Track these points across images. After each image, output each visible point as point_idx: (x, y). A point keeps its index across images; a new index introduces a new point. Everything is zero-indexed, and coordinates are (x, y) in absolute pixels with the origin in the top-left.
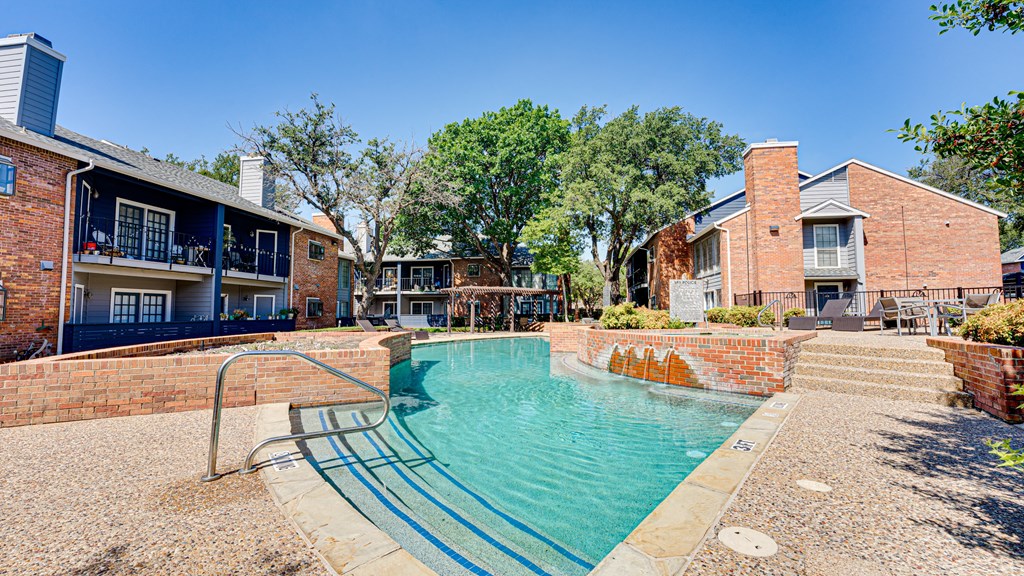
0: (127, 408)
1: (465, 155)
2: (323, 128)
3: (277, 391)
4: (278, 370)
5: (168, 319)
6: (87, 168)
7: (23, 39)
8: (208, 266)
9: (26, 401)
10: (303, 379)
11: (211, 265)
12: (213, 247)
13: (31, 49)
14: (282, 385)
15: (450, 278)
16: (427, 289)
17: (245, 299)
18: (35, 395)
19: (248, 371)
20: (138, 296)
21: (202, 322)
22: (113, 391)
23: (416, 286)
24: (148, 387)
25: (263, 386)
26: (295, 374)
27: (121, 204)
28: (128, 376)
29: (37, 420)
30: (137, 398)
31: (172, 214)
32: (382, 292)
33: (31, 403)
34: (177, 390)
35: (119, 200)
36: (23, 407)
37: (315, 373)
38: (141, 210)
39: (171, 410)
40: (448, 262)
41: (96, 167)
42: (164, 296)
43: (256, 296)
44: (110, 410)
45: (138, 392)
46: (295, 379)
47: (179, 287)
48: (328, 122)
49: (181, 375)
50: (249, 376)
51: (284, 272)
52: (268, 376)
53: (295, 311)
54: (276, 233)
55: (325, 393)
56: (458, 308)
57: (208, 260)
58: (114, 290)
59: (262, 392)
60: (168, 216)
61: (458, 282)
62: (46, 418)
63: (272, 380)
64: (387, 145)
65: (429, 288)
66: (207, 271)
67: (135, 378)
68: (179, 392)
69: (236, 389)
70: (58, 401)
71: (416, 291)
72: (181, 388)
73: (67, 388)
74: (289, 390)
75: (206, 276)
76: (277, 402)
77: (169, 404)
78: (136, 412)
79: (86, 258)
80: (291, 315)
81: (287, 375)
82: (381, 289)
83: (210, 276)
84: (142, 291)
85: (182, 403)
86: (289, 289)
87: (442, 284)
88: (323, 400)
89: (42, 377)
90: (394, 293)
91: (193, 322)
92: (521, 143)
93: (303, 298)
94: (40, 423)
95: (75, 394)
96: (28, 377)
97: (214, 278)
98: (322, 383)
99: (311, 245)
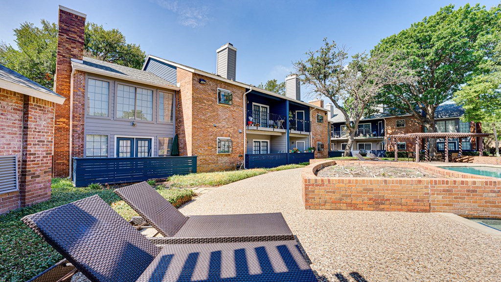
0: (361, 206)
1: (408, 52)
2: (330, 55)
3: (444, 205)
4: (444, 191)
5: (269, 153)
6: (250, 91)
7: (226, 46)
8: (285, 129)
9: (318, 197)
10: (460, 198)
11: (285, 128)
12: (286, 120)
13: (229, 49)
14: (447, 201)
15: (384, 129)
16: (368, 136)
17: (293, 143)
18: (321, 194)
19: (425, 191)
20: (259, 142)
21: (283, 154)
22: (353, 196)
23: (361, 134)
24: (372, 196)
25: (434, 201)
26: (455, 194)
27: (254, 105)
28: (361, 189)
29: (323, 207)
30: (366, 201)
31: (268, 107)
32: (341, 138)
33: (320, 199)
34: (385, 198)
35: (253, 103)
36: (317, 201)
37: (468, 195)
38: (259, 106)
39: (382, 210)
40: (383, 120)
41: (252, 90)
42: (267, 142)
43: (297, 141)
44: (353, 207)
45: (366, 198)
46: (455, 198)
47: (272, 138)
48: (332, 51)
49: (387, 190)
50: (425, 194)
51: (308, 130)
52: (437, 194)
53: (314, 148)
54: (304, 111)
55: (477, 210)
56: (390, 147)
57: (284, 126)
58: (254, 140)
59: (434, 204)
60: (267, 108)
61: (390, 131)
62: (327, 207)
63: (440, 197)
64: (363, 56)
65: (370, 135)
66: (284, 131)
67: (364, 190)
68: (387, 200)
69: (418, 201)
70: (331, 199)
71: (361, 137)
72: (388, 198)
73: (334, 192)
74: (451, 205)
75: (283, 133)
76: (444, 212)
77: (382, 206)
78: (366, 209)
79: (250, 128)
80: (313, 150)
81: (449, 194)
82: (340, 137)
83: (285, 133)
84: (261, 141)
85: (388, 206)
86: (310, 138)
87: (377, 133)
88: (475, 214)
89: (323, 186)
90: (346, 138)
91: (279, 154)
92: (455, 34)
93: (315, 143)
94: (324, 209)
95: (337, 196)
96: (318, 186)
97: (287, 133)
98: (474, 202)
99: (318, 116)
